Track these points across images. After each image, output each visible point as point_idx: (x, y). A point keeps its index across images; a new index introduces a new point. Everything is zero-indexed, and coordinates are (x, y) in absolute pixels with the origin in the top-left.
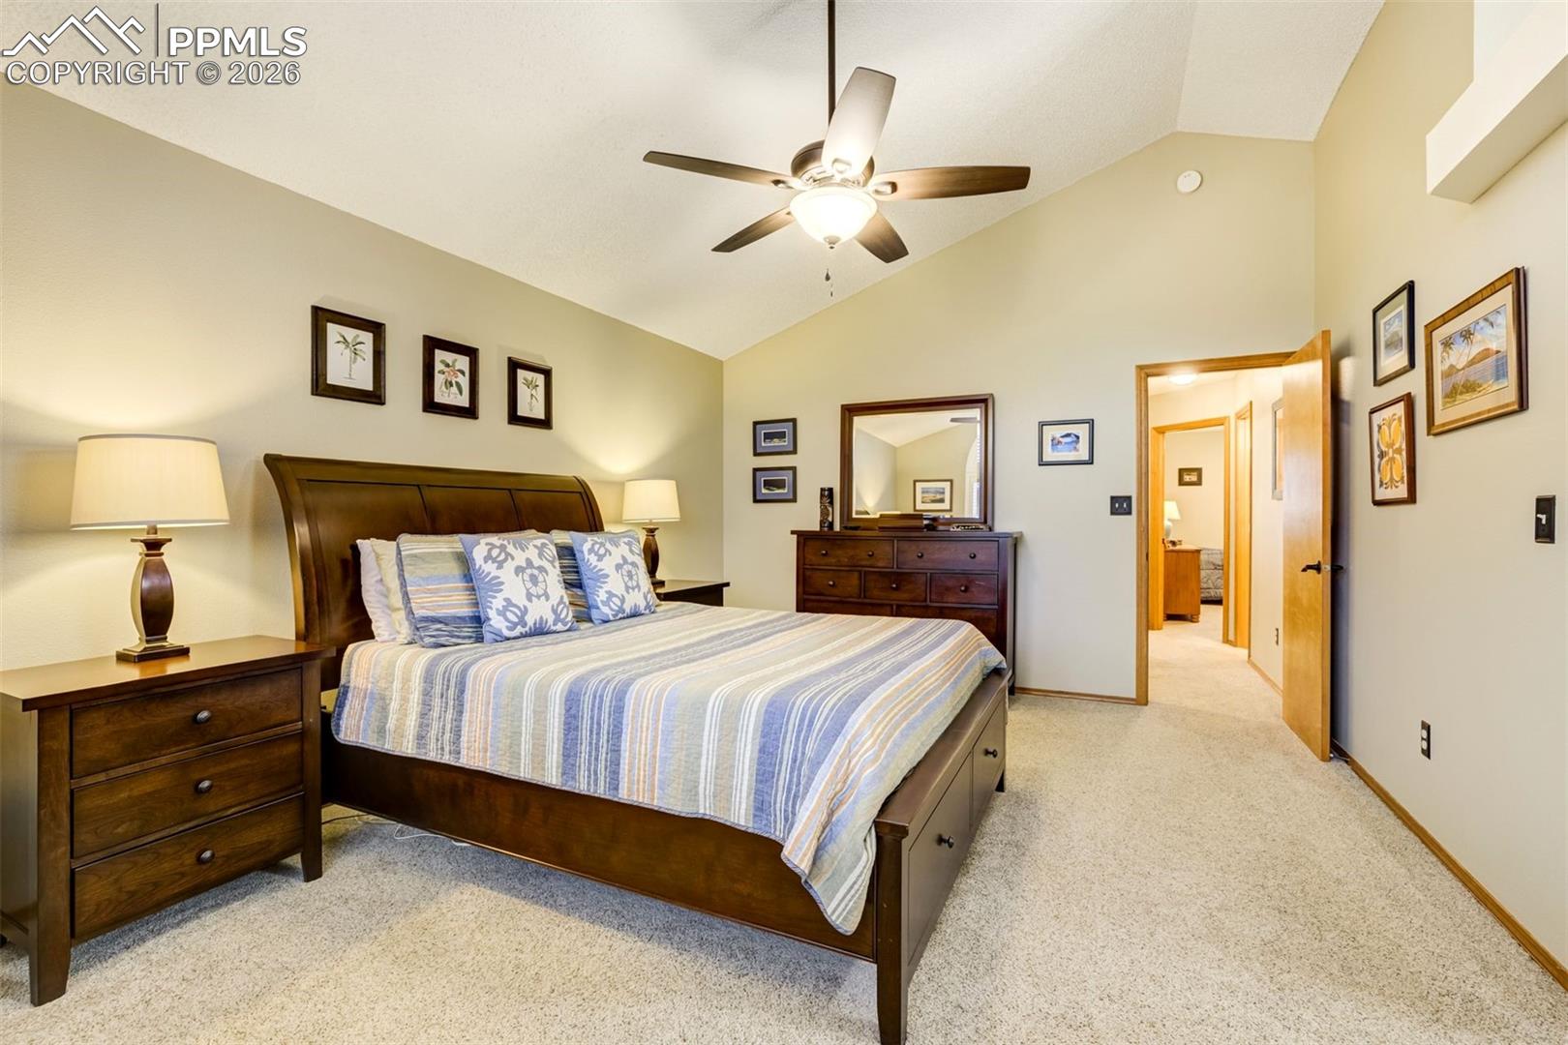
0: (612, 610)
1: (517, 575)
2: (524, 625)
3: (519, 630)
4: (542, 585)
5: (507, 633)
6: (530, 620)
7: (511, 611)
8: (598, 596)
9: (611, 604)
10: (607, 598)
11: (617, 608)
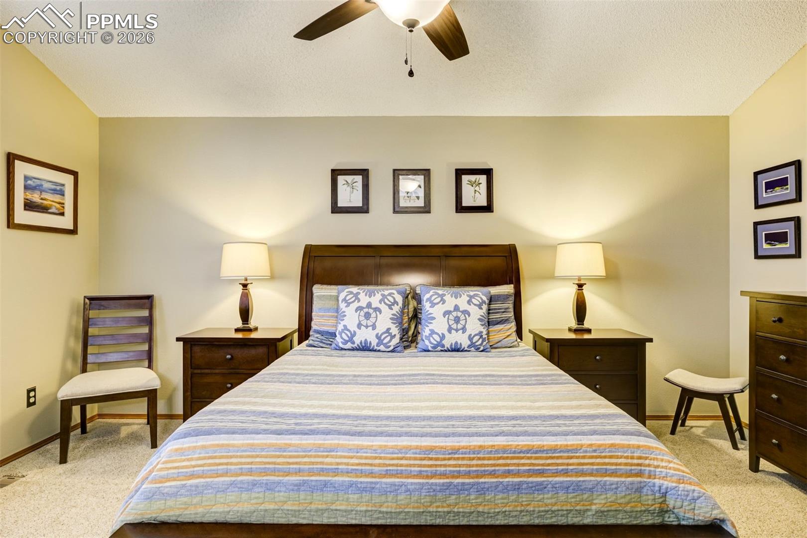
0: (431, 343)
1: (356, 312)
2: (353, 343)
3: (349, 345)
4: (372, 320)
5: (341, 345)
6: (357, 340)
7: (345, 333)
8: (424, 332)
9: (431, 338)
10: (429, 334)
11: (435, 343)
